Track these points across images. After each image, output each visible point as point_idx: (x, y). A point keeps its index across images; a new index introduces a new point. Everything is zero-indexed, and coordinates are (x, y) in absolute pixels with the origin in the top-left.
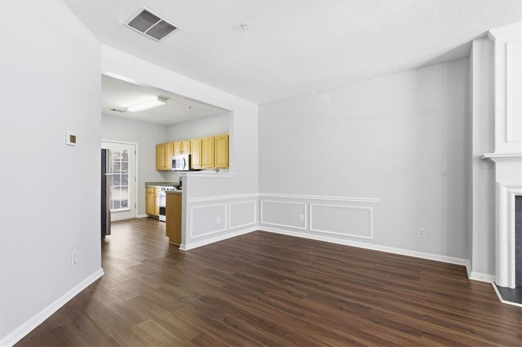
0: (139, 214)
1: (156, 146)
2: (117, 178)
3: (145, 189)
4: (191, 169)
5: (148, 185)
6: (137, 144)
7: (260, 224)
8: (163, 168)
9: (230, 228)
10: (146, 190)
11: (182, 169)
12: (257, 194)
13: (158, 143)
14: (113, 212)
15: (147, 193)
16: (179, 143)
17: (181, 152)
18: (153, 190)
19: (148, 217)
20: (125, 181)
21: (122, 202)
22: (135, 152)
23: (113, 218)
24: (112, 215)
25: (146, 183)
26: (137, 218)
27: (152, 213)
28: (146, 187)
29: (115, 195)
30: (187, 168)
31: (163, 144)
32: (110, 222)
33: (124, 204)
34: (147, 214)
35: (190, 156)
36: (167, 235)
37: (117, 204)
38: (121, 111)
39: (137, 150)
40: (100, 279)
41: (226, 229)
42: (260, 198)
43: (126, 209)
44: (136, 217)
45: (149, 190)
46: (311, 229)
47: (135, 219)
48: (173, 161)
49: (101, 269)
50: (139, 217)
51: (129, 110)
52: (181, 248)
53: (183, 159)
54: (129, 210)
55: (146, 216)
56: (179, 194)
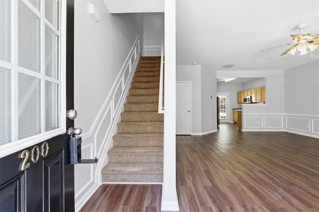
0: (230, 121)
1: (238, 93)
2: (222, 106)
3: (232, 111)
4: (251, 103)
5: (234, 109)
6: (229, 93)
8: (240, 102)
9: (265, 127)
11: (248, 102)
12: (284, 114)
13: (238, 91)
15: (233, 113)
16: (247, 91)
17: (248, 95)
18: (236, 112)
19: (234, 123)
20: (225, 108)
21: (224, 117)
23: (220, 121)
24: (220, 120)
25: (233, 109)
29: (222, 114)
30: (250, 102)
31: (240, 92)
32: (219, 123)
34: (234, 121)
35: (251, 97)
36: (238, 127)
37: (222, 117)
38: (223, 82)
39: (229, 95)
41: (262, 127)
42: (286, 116)
45: (234, 111)
46: (313, 132)
47: (229, 123)
48: (244, 99)
49: (217, 130)
50: (231, 122)
51: (225, 81)
52: (242, 131)
53: (248, 98)
54: (226, 119)
55: (233, 122)
56: (241, 112)
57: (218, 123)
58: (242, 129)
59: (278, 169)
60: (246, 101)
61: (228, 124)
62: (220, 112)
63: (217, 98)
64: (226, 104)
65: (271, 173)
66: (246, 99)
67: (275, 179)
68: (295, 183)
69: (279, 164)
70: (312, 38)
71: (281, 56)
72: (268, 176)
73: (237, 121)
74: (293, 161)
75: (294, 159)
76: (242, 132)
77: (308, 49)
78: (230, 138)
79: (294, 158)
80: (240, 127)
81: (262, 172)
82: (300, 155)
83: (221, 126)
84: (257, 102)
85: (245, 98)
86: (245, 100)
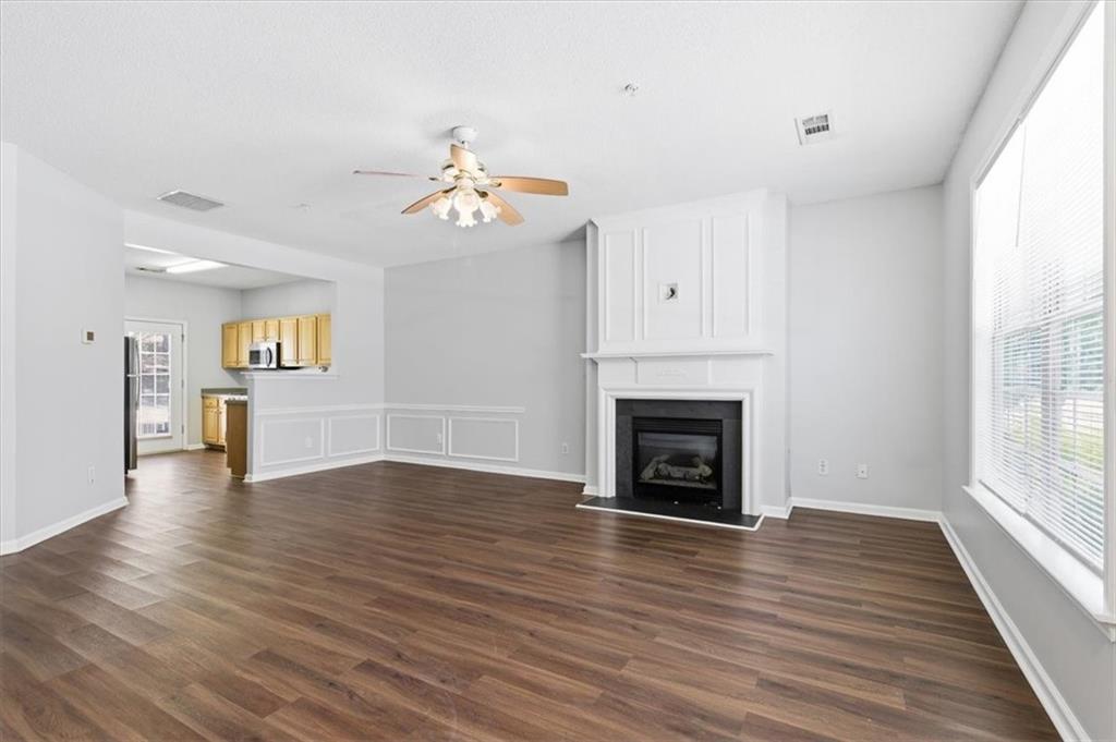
0: (189, 443)
1: (223, 326)
2: (148, 379)
3: (201, 400)
4: (280, 367)
5: (206, 393)
6: (186, 324)
7: (388, 452)
8: (234, 365)
9: (331, 455)
10: (203, 403)
11: (265, 366)
12: (382, 406)
13: (227, 319)
14: (142, 440)
15: (205, 407)
16: (262, 323)
17: (265, 338)
18: (215, 403)
19: (206, 449)
20: (163, 388)
21: (160, 426)
22: (183, 336)
23: (141, 449)
24: (139, 445)
25: (203, 391)
26: (187, 451)
27: (213, 441)
28: (203, 397)
29: (145, 415)
30: (274, 365)
31: (234, 323)
32: (135, 457)
33: (163, 428)
34: (205, 444)
35: (279, 345)
36: (228, 466)
37: (147, 428)
38: (154, 271)
39: (185, 334)
40: (124, 508)
41: (322, 456)
42: (387, 411)
43: (166, 435)
44: (185, 448)
45: (208, 402)
46: (450, 454)
47: (182, 452)
48: (251, 353)
49: (125, 498)
50: (191, 447)
51: (169, 270)
52: (246, 481)
53: (269, 349)
54: (170, 437)
55: (203, 447)
56: (244, 404)
57: (130, 462)
58: (247, 476)
59: (414, 624)
60: (259, 363)
61: (181, 457)
62: (141, 407)
63: (127, 340)
64: (169, 368)
65: (399, 656)
66: (258, 352)
67: (421, 677)
68: (481, 660)
69: (411, 598)
70: (488, 182)
71: (403, 212)
72: (397, 676)
73: (223, 441)
74: (439, 566)
75: (442, 560)
76: (250, 485)
77: (478, 215)
78: (199, 529)
79: (439, 555)
80: (240, 464)
81: (368, 667)
82: (448, 536)
83: (144, 474)
84: (300, 364)
85: (255, 349)
86: (255, 356)
